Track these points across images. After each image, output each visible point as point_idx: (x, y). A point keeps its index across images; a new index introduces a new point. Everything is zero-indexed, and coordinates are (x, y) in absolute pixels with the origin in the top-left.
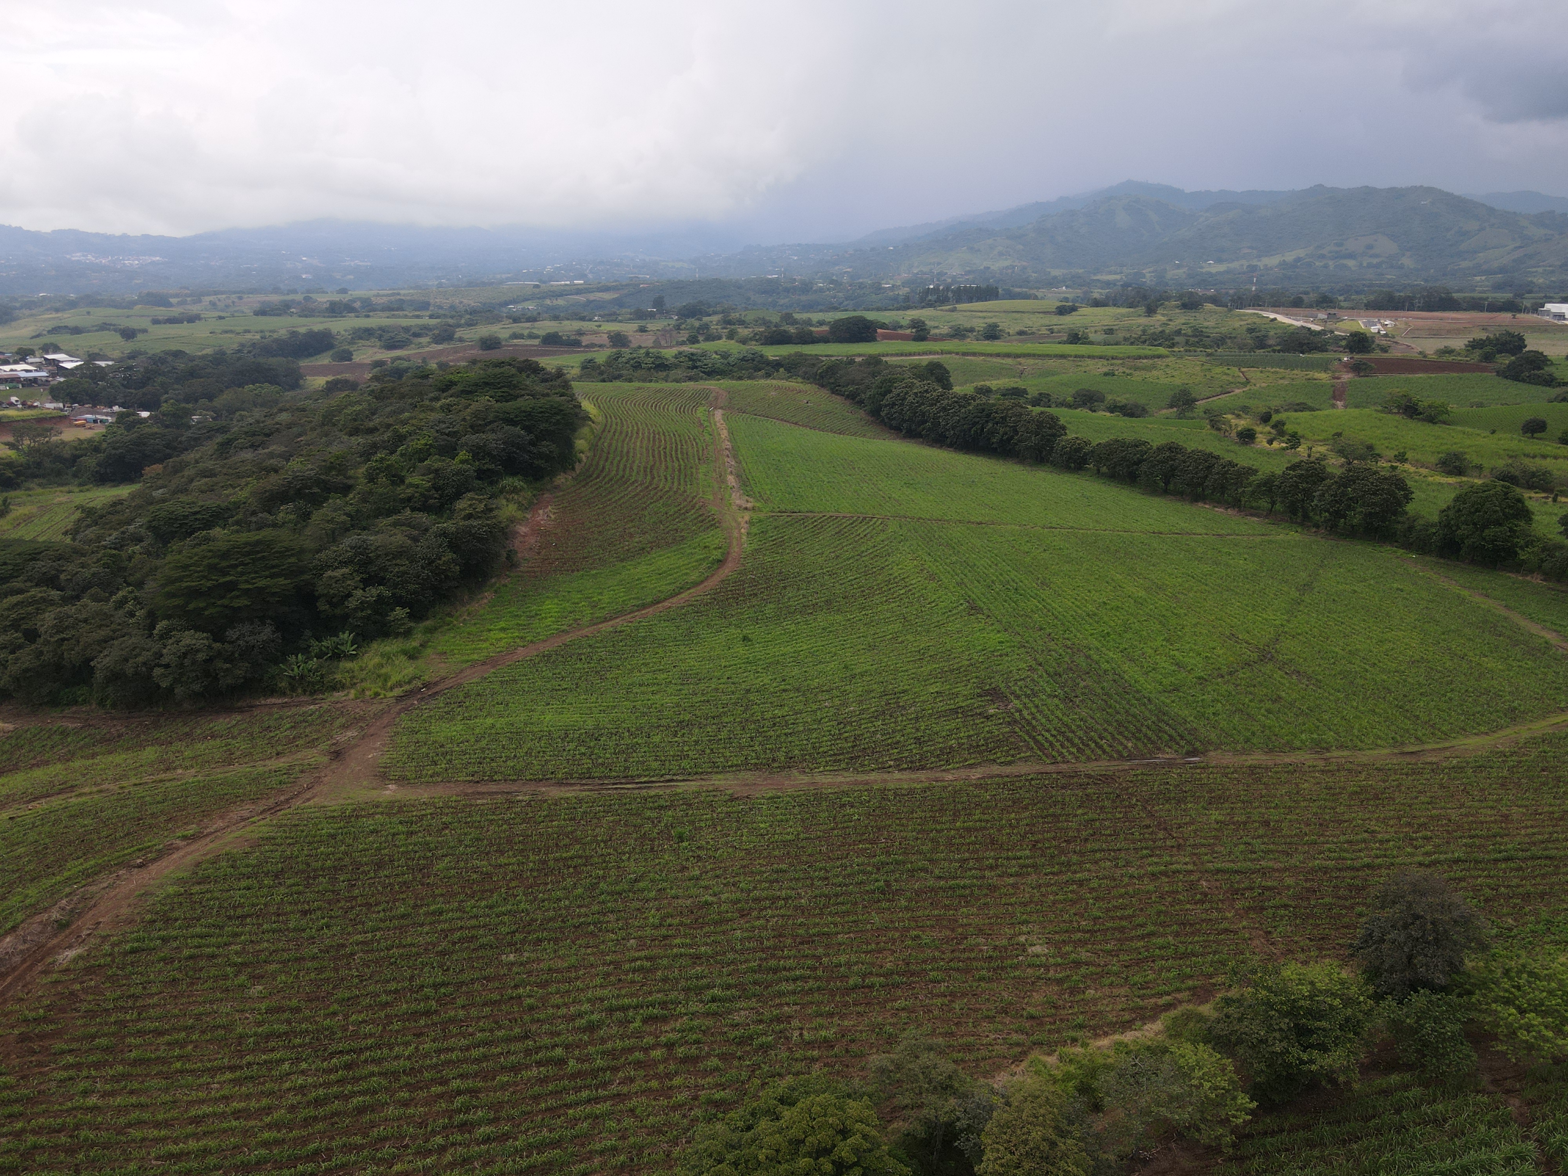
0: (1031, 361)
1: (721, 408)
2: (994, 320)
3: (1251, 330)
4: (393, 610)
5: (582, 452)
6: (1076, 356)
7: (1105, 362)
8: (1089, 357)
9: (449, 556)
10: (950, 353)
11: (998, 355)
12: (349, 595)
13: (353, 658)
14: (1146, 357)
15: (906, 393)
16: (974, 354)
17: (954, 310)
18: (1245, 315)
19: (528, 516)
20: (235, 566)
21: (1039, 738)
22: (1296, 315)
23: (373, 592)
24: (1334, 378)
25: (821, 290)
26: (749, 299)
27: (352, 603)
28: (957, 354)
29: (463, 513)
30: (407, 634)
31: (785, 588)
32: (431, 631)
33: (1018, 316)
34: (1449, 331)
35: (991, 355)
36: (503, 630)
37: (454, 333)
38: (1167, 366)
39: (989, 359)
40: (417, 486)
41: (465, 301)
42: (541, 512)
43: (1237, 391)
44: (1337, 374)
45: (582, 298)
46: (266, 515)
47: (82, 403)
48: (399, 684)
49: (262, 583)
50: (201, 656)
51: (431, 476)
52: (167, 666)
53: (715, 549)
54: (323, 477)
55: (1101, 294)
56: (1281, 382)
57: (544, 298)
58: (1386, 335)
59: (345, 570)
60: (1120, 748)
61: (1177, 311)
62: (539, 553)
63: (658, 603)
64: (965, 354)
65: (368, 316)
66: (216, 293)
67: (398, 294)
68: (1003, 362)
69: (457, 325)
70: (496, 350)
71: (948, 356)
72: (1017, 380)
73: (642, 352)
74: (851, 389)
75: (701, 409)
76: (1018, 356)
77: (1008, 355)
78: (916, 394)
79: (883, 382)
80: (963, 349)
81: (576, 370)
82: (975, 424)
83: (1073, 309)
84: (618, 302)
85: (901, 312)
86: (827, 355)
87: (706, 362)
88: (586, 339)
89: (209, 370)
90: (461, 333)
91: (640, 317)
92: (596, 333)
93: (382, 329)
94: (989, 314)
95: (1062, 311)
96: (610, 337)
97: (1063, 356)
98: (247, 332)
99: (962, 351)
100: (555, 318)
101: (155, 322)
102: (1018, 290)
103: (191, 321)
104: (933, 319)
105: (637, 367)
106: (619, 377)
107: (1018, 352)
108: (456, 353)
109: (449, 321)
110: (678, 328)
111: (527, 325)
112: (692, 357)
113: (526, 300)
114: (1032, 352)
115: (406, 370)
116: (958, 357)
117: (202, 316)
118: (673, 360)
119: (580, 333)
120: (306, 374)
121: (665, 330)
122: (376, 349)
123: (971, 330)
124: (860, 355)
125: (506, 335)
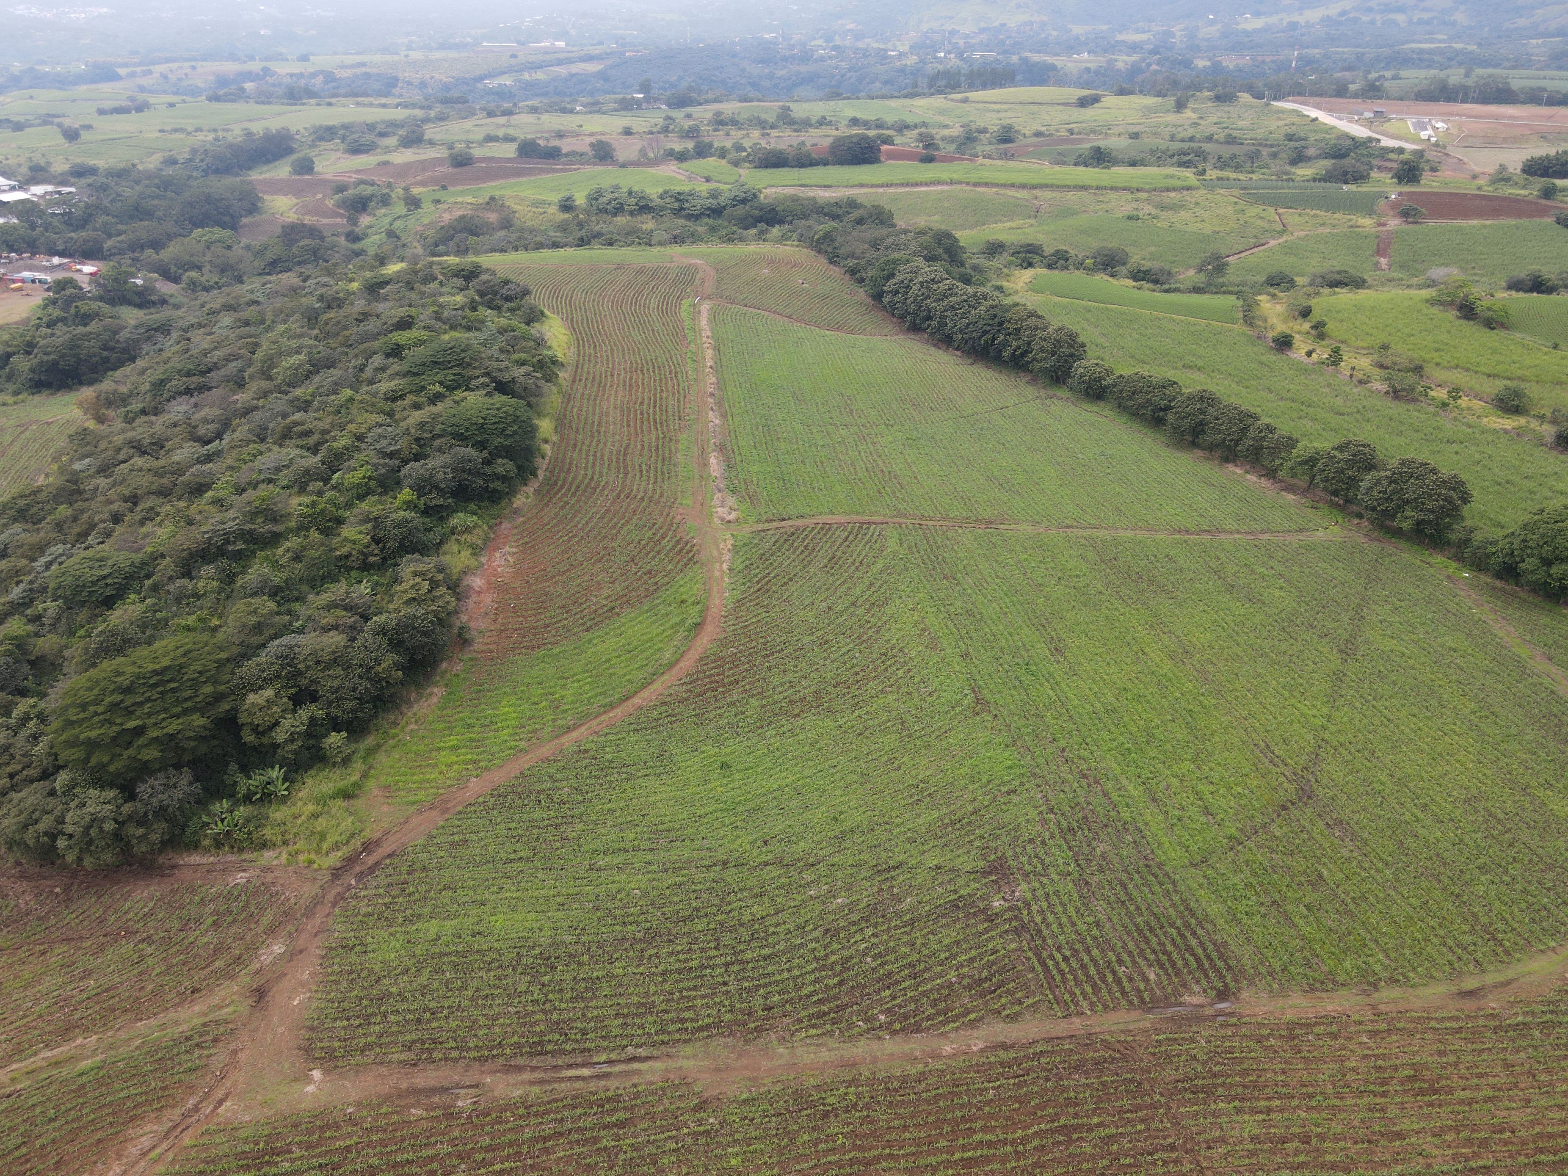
0: (1048, 194)
1: (708, 297)
2: (1009, 121)
3: (1290, 137)
4: (326, 735)
5: (546, 441)
6: (1097, 188)
7: (1130, 196)
8: (1112, 189)
9: (390, 659)
10: (960, 183)
11: (1012, 186)
12: (277, 724)
13: (284, 800)
14: (1174, 189)
15: (911, 280)
16: (986, 185)
17: (965, 101)
18: (1282, 111)
19: (483, 560)
20: (141, 704)
21: (1050, 963)
22: (1339, 111)
23: (304, 714)
24: (1380, 225)
25: (822, 59)
26: (743, 70)
27: (280, 736)
28: (968, 184)
29: (405, 597)
30: (346, 761)
31: (770, 669)
32: (371, 752)
33: (1034, 108)
34: (1505, 140)
35: (1004, 186)
36: (454, 748)
37: (423, 134)
38: (1197, 204)
39: (1003, 191)
40: (354, 542)
41: (437, 76)
42: (497, 555)
43: (1273, 243)
44: (1383, 220)
45: (562, 71)
46: (185, 582)
47: (19, 252)
48: (336, 847)
49: (173, 727)
50: (109, 826)
51: (370, 525)
52: (71, 836)
53: (693, 604)
54: (247, 527)
56: (1321, 230)
58: (1436, 145)
59: (269, 693)
60: (1142, 986)
61: (1210, 104)
62: (495, 621)
63: (628, 699)
64: (976, 185)
65: (330, 104)
66: (168, 60)
67: (364, 64)
68: (1018, 195)
69: (427, 120)
70: (468, 168)
71: (958, 187)
72: (1032, 221)
73: (625, 190)
74: (851, 263)
75: (686, 303)
76: (1034, 187)
77: (1023, 186)
78: (921, 283)
79: (886, 263)
80: (974, 177)
81: (553, 210)
82: (985, 333)
83: (1096, 100)
84: (602, 76)
85: (907, 102)
86: (826, 186)
87: (695, 202)
88: (566, 146)
89: (155, 202)
90: (431, 132)
91: (625, 109)
92: (578, 135)
93: (345, 127)
94: (1004, 107)
95: (1083, 103)
96: (592, 145)
97: (1083, 188)
98: (199, 130)
99: (973, 180)
100: (534, 110)
101: (102, 112)
102: (1036, 58)
103: (139, 109)
104: (942, 112)
105: (619, 210)
106: (598, 235)
107: (1035, 182)
108: (424, 169)
109: (419, 113)
110: (665, 130)
111: (502, 120)
112: (679, 197)
113: (504, 73)
114: (1050, 182)
115: (370, 198)
116: (968, 188)
117: (152, 100)
118: (658, 201)
119: (560, 135)
120: (265, 192)
121: (651, 133)
122: (339, 154)
123: (984, 131)
124: (862, 185)
125: (480, 137)
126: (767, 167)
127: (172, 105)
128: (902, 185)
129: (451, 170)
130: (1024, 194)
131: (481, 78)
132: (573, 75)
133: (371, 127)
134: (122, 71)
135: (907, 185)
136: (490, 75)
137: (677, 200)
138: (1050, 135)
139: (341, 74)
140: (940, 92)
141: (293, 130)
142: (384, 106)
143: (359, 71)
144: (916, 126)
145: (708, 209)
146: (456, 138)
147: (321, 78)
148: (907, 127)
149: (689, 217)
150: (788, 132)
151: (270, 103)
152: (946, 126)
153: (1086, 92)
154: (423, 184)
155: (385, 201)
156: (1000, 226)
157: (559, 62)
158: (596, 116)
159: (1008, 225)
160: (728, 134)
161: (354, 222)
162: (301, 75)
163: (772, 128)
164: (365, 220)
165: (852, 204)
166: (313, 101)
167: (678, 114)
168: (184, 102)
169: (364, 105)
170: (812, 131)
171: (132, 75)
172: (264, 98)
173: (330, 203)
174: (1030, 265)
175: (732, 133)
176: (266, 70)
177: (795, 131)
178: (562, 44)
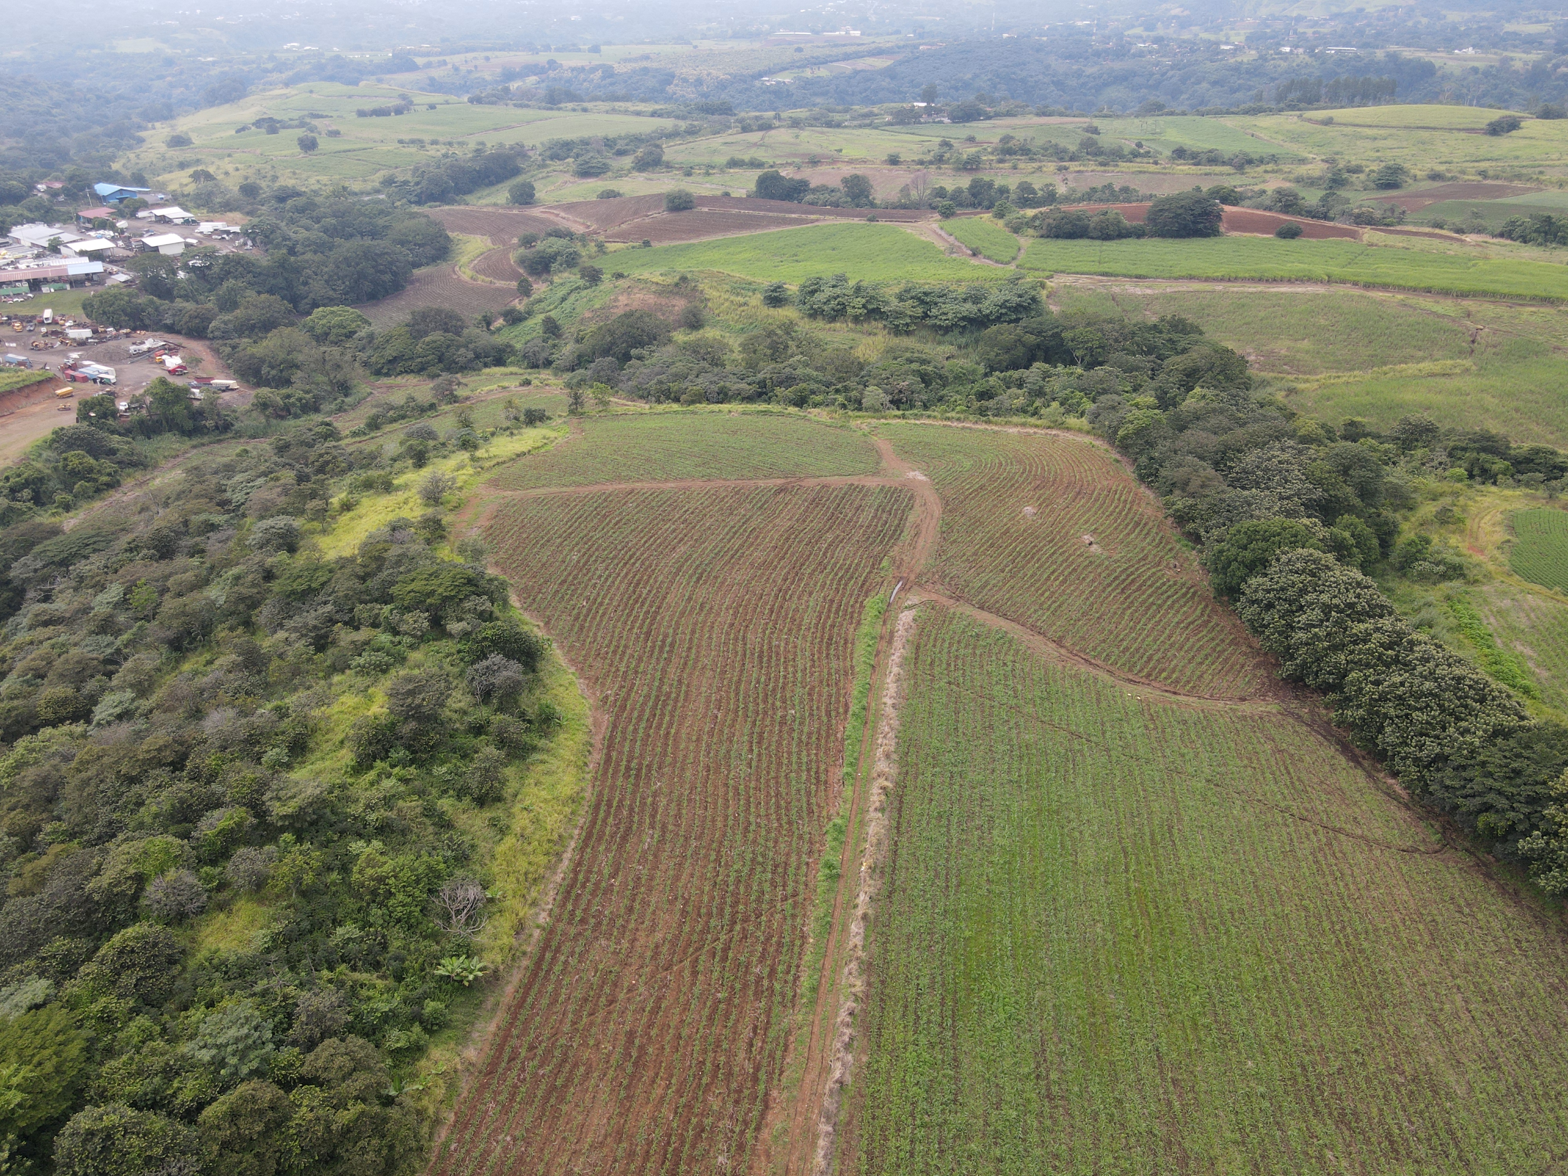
0: (1488, 309)
1: (918, 581)
2: (1392, 156)
11: (1428, 290)
17: (1329, 122)
28: (1355, 284)
33: (1425, 134)
35: (1414, 290)
37: (663, 154)
39: (1414, 301)
41: (714, 72)
45: (847, 67)
55: (1526, 63)
57: (805, 66)
65: (585, 110)
67: (646, 57)
68: (1438, 308)
69: (673, 135)
70: (685, 213)
71: (1341, 290)
72: (1468, 363)
73: (852, 283)
74: (1180, 502)
75: (872, 604)
76: (1463, 295)
77: (1445, 293)
78: (1327, 609)
79: (1252, 535)
80: (1364, 273)
81: (756, 300)
82: (1487, 808)
83: (1513, 125)
84: (890, 73)
85: (1248, 120)
86: (1139, 277)
87: (946, 308)
88: (816, 177)
89: (309, 256)
90: (671, 152)
91: (901, 123)
92: (834, 161)
93: (585, 142)
94: (1382, 132)
95: (1495, 130)
96: (845, 181)
97: (1547, 301)
98: (434, 142)
99: (1364, 279)
100: (796, 123)
101: (361, 114)
102: (1408, 53)
103: (399, 111)
104: (1296, 137)
105: (838, 313)
106: (788, 381)
107: (1465, 286)
108: (636, 213)
109: (668, 124)
110: (939, 160)
111: (754, 137)
112: (925, 300)
113: (784, 69)
114: (1491, 287)
115: (553, 258)
116: (1356, 292)
117: (416, 100)
118: (894, 303)
119: (815, 161)
120: (463, 229)
121: (921, 163)
122: (568, 177)
123: (1357, 170)
124: (1191, 278)
125: (722, 160)
126: (1057, 237)
127: (432, 107)
128: (1252, 280)
129: (666, 215)
130: (1446, 307)
131: (760, 75)
132: (857, 72)
133: (609, 143)
134: (420, 61)
135: (1260, 280)
136: (769, 72)
137: (922, 302)
138: (1452, 178)
139: (621, 69)
140: (1292, 107)
141: (528, 144)
142: (638, 114)
143: (637, 66)
144: (1261, 161)
145: (964, 318)
146: (698, 160)
147: (599, 73)
148: (1250, 162)
149: (936, 328)
150: (1092, 166)
151: (527, 106)
152: (1303, 161)
153: (1495, 115)
154: (623, 237)
155: (571, 261)
156: (1411, 368)
157: (847, 57)
158: (867, 131)
159: (1427, 366)
160: (1015, 167)
161: (525, 290)
162: (582, 69)
163: (1072, 159)
164: (540, 288)
165: (1179, 326)
166: (570, 105)
167: (962, 131)
168: (447, 103)
169: (619, 112)
170: (1124, 166)
171: (429, 65)
172: (524, 100)
173: (513, 257)
174: (1487, 476)
175: (1021, 165)
176: (552, 63)
177: (1102, 164)
178: (857, 33)
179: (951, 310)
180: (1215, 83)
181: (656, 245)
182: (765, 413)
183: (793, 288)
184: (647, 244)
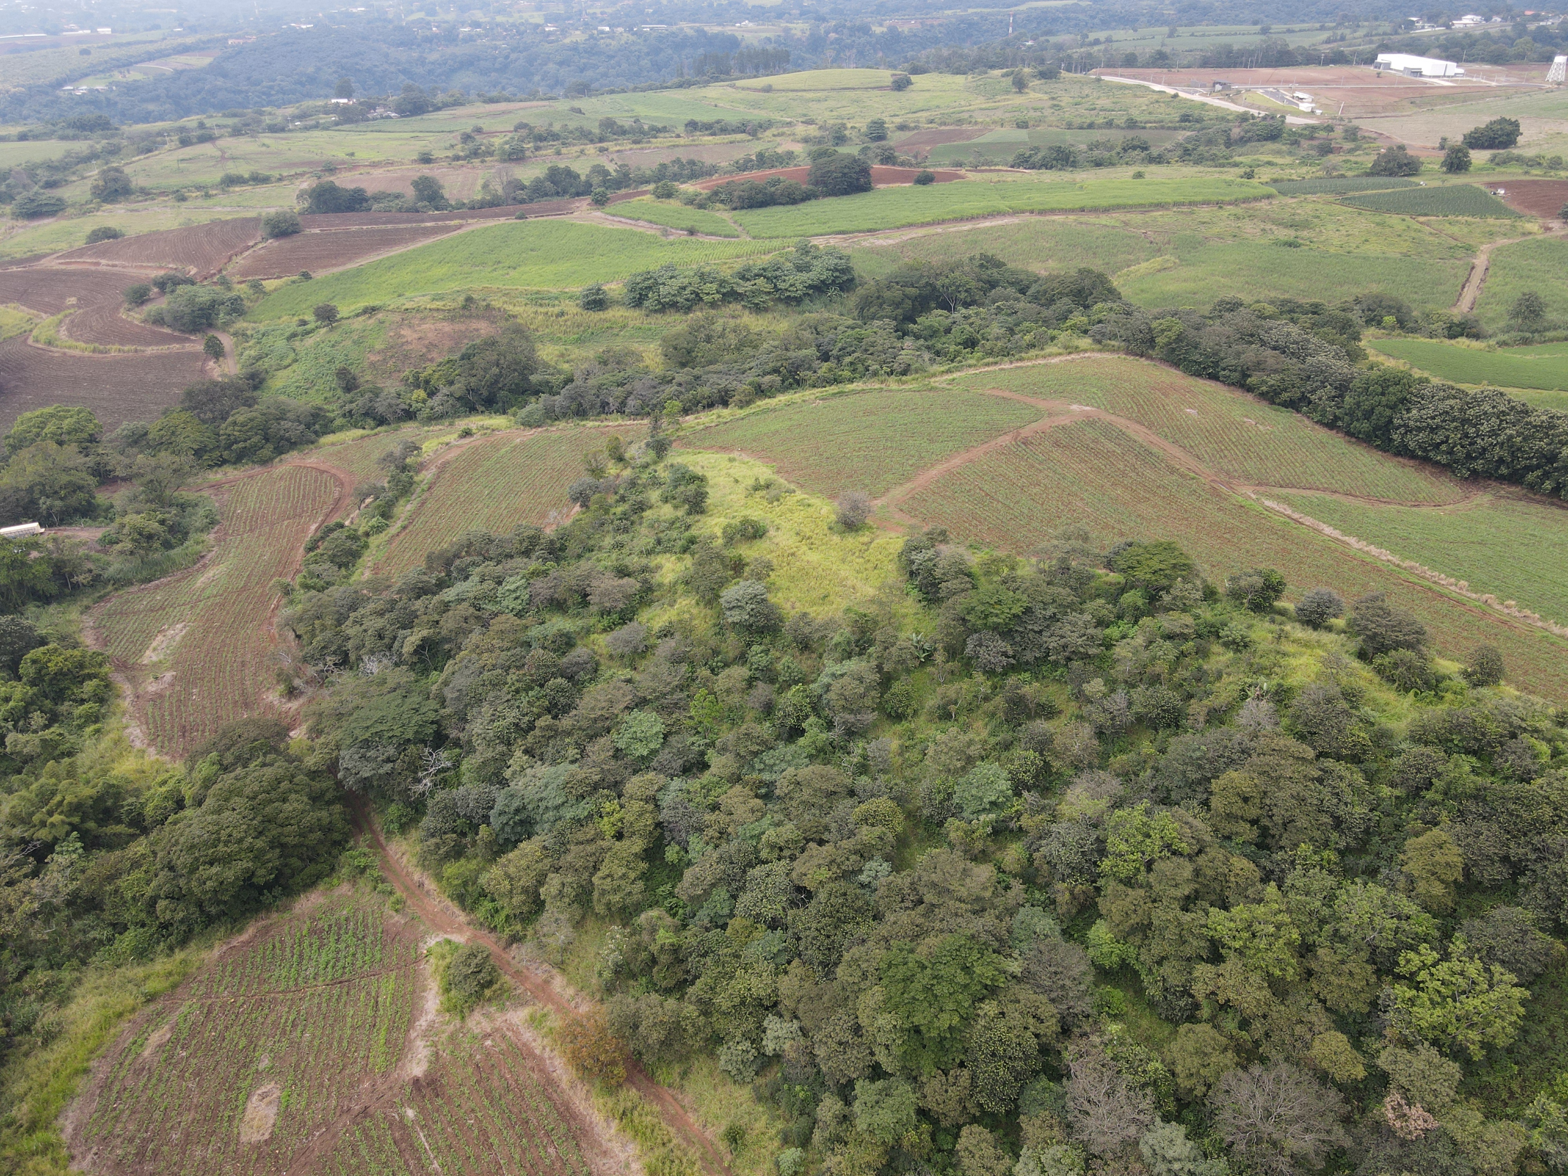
0: (1133, 218)
6: (1174, 204)
10: (1022, 212)
11: (1083, 210)
14: (1256, 199)
16: (1053, 211)
17: (768, 89)
22: (1174, 84)
33: (851, 94)
35: (1074, 211)
39: (1082, 219)
45: (162, 67)
57: (110, 70)
64: (1041, 213)
68: (1104, 222)
70: (295, 238)
71: (1027, 218)
73: (691, 272)
76: (1108, 209)
77: (1095, 210)
81: (572, 308)
95: (899, 86)
97: (1160, 205)
100: (237, 130)
104: (753, 105)
105: (694, 302)
115: (207, 307)
118: (744, 283)
119: (331, 168)
123: (841, 127)
125: (209, 178)
128: (957, 220)
130: (1106, 220)
131: (60, 84)
132: (177, 73)
135: (962, 220)
136: (70, 79)
137: (767, 278)
138: (916, 127)
140: (716, 79)
148: (753, 128)
149: (794, 300)
153: (884, 74)
155: (238, 309)
161: (216, 350)
163: (602, 140)
164: (236, 346)
173: (134, 319)
175: (564, 150)
178: (107, 31)
179: (799, 281)
180: (561, 64)
181: (319, 275)
182: (841, 393)
183: (615, 288)
184: (306, 276)
